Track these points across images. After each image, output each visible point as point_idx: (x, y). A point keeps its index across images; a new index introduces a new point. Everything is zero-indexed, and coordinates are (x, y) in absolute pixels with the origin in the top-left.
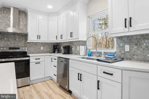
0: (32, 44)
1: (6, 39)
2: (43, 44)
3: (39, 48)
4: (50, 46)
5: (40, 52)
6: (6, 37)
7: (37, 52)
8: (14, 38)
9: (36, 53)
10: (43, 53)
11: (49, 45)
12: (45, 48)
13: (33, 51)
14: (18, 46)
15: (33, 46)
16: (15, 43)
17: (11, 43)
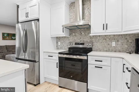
0: (99, 38)
1: (73, 34)
2: (116, 37)
3: (109, 44)
4: (130, 41)
5: (110, 49)
6: (74, 33)
7: (105, 49)
8: (80, 32)
9: (104, 51)
10: (115, 51)
11: (126, 39)
12: (119, 43)
13: (100, 47)
14: (84, 41)
15: (101, 41)
16: (81, 38)
17: (77, 38)
